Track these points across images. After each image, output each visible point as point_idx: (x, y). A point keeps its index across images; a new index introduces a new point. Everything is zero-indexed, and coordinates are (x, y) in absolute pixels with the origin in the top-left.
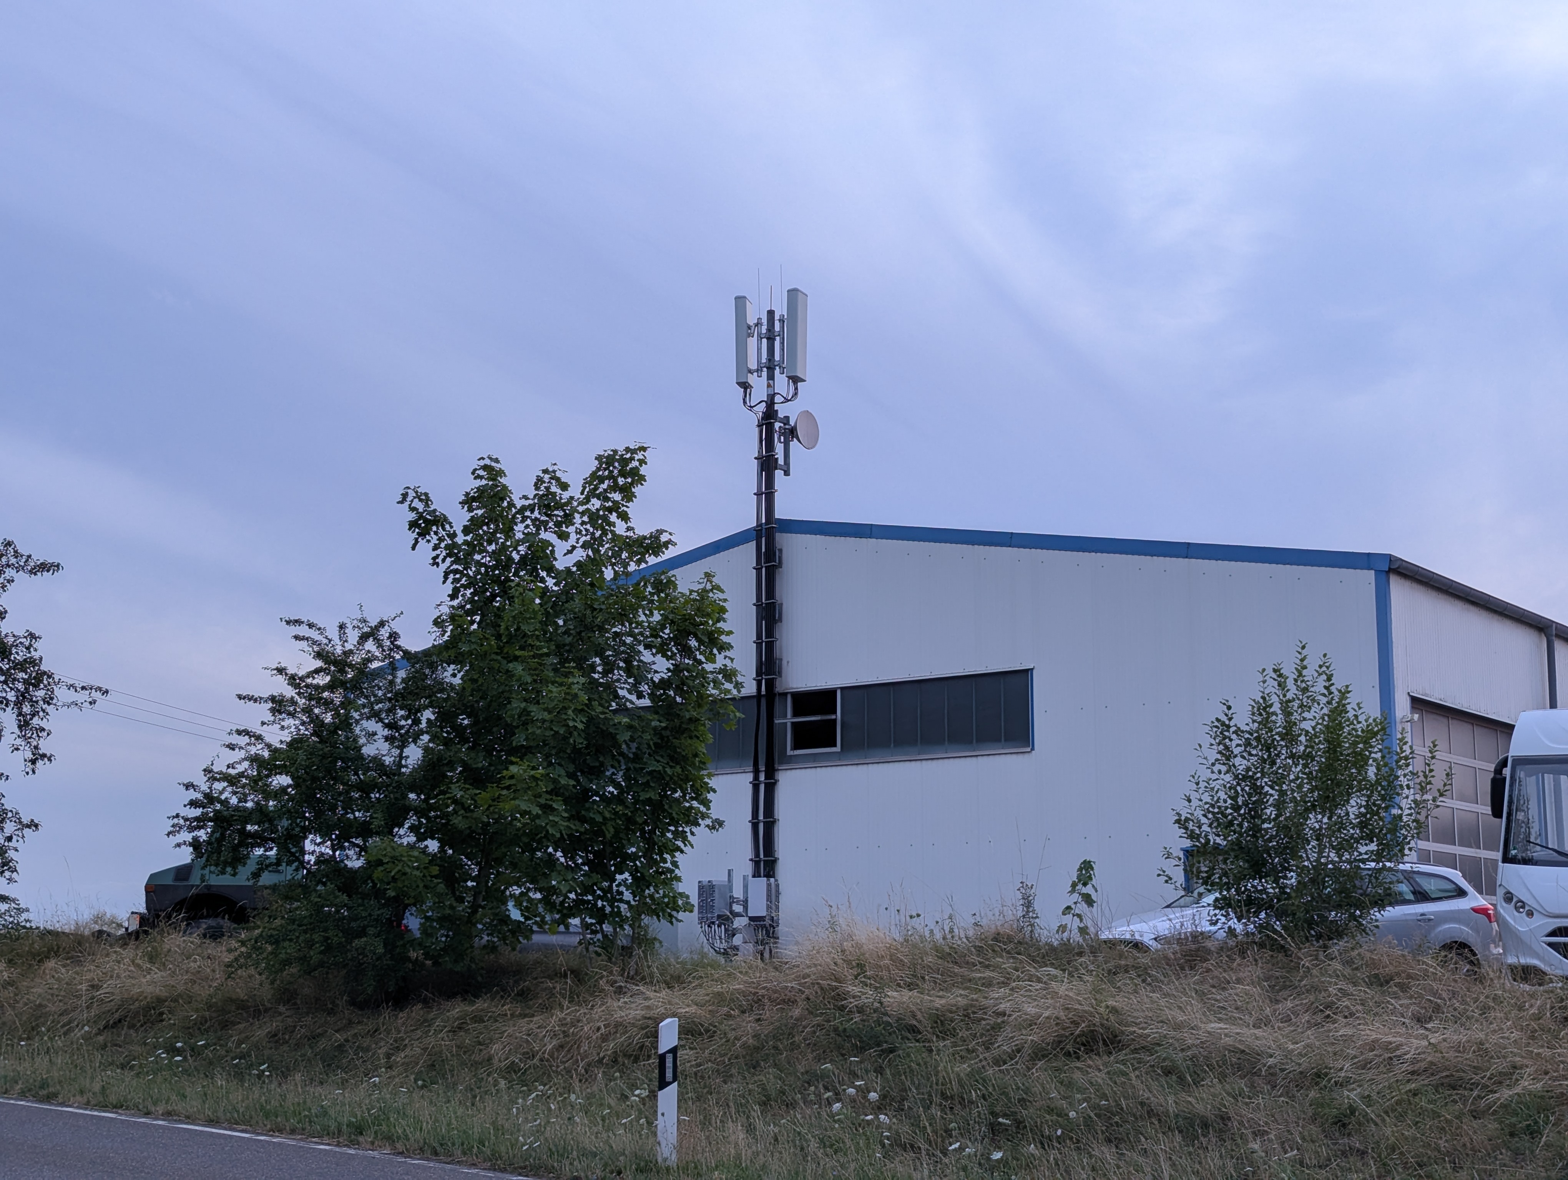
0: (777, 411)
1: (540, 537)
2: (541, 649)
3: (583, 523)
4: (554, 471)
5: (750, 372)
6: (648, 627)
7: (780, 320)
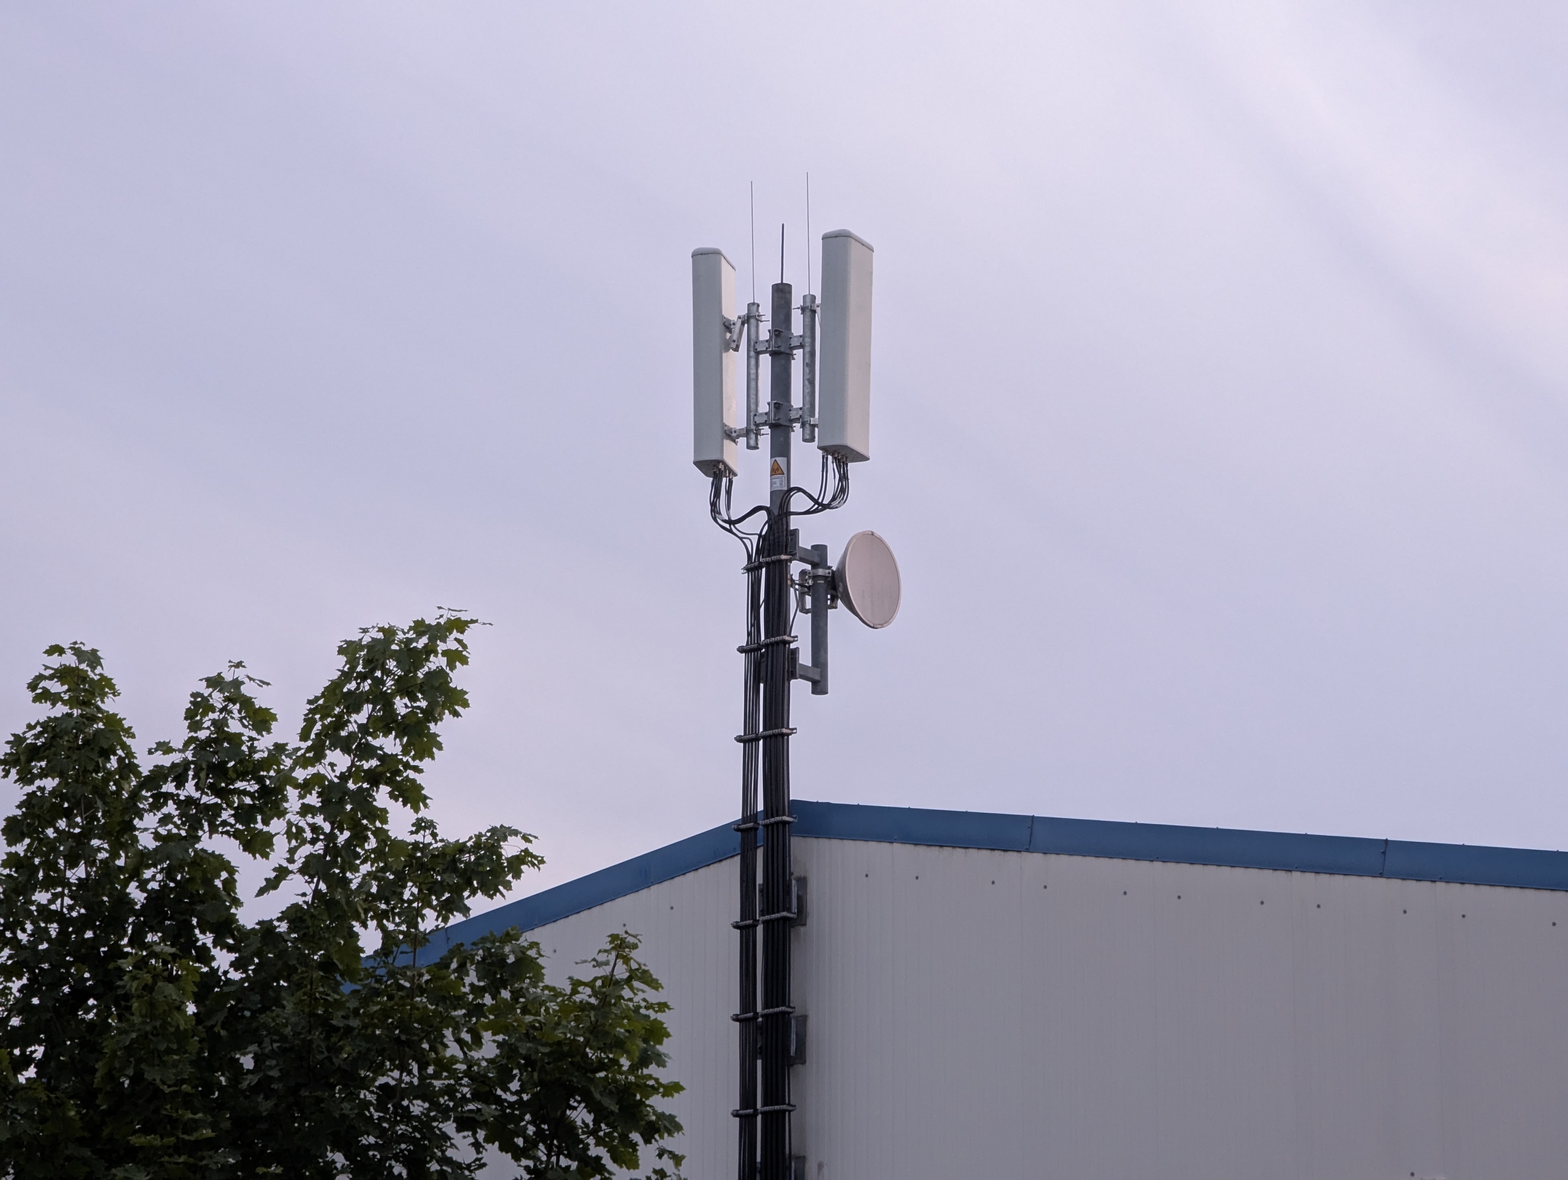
0: (796, 531)
1: (198, 846)
2: (195, 1130)
3: (306, 810)
4: (237, 684)
5: (730, 435)
6: (468, 1073)
7: (803, 309)
